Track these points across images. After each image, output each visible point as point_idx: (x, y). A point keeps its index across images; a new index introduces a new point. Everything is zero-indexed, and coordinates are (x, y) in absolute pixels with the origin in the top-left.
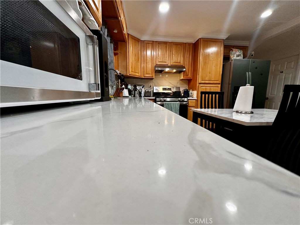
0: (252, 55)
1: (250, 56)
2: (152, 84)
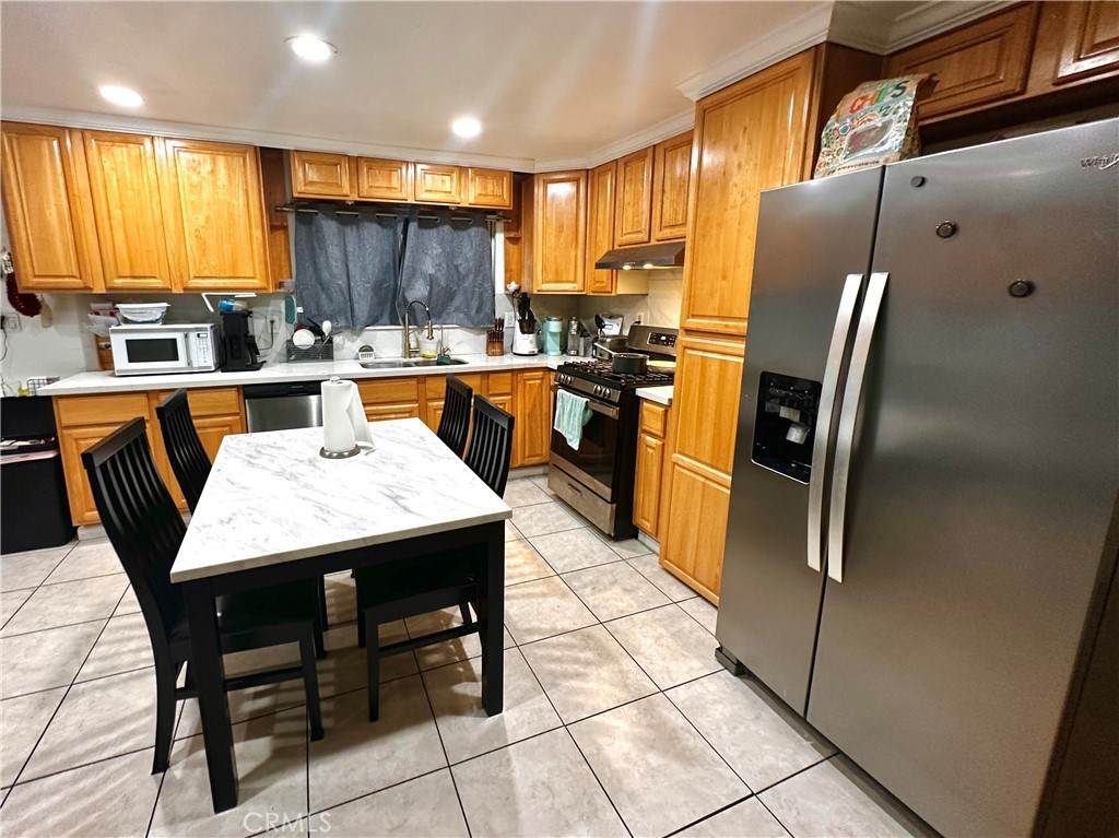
2: (642, 314)
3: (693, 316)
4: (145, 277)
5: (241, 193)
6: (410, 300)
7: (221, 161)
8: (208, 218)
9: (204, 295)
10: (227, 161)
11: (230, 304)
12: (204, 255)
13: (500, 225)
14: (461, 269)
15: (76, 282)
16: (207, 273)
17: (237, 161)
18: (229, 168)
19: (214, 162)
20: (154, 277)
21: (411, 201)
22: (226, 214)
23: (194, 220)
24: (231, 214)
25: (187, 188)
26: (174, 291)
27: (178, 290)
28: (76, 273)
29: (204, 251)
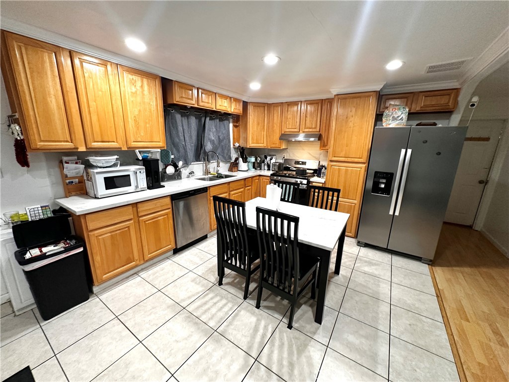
0: (473, 105)
1: (468, 107)
2: (285, 155)
3: (334, 157)
4: (109, 142)
5: (154, 99)
6: (207, 151)
7: (145, 81)
8: (140, 111)
9: (137, 151)
10: (148, 81)
11: (147, 155)
12: (138, 129)
13: (231, 120)
14: (220, 137)
15: (69, 145)
16: (139, 140)
17: (152, 83)
18: (148, 85)
19: (142, 82)
20: (114, 142)
21: (214, 109)
22: (148, 109)
23: (132, 111)
24: (150, 110)
25: (130, 94)
26: (123, 149)
27: (125, 148)
28: (69, 139)
29: (138, 128)
